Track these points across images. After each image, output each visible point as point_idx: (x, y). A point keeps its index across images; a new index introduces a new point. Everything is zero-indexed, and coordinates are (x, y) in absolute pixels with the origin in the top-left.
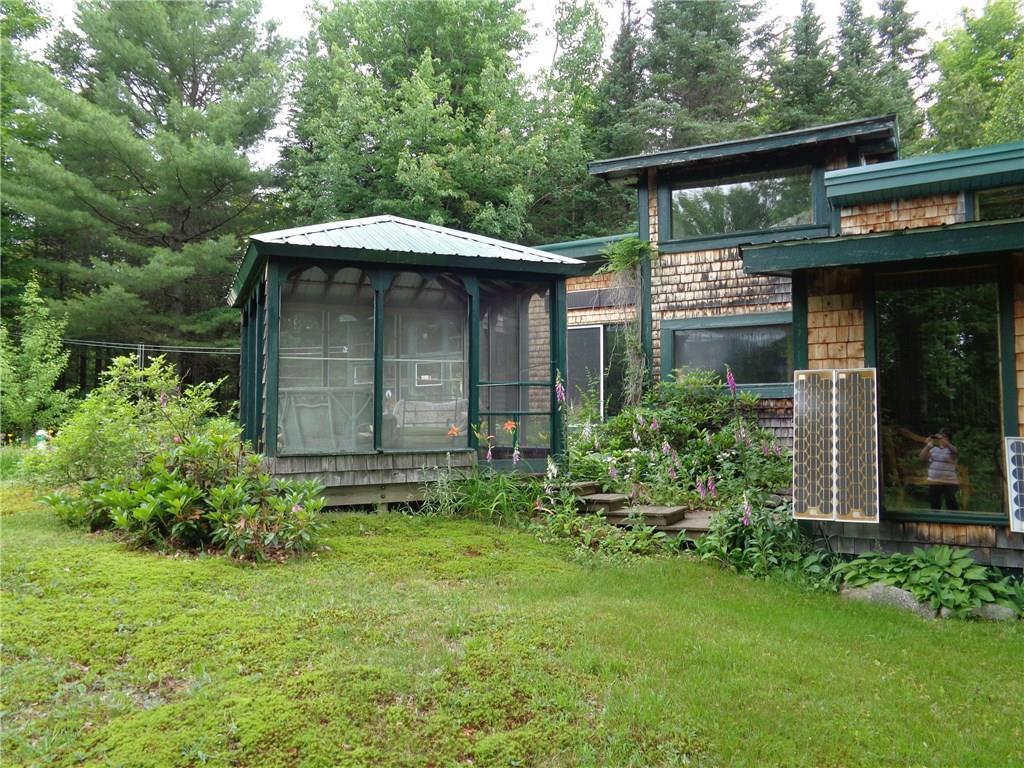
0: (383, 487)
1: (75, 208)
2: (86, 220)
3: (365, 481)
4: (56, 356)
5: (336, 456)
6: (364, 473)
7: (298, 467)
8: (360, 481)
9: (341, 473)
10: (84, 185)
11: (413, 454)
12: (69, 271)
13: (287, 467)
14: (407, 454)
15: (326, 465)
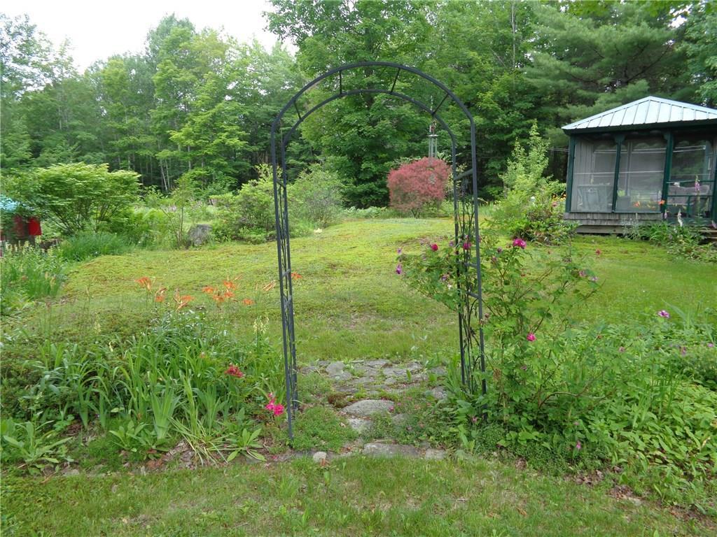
0: (615, 227)
1: (560, 79)
2: (565, 84)
3: (605, 224)
4: (542, 161)
5: (593, 213)
6: (605, 220)
7: (577, 217)
8: (603, 224)
9: (595, 220)
10: (564, 65)
11: (629, 214)
12: (558, 113)
13: (573, 217)
14: (626, 214)
15: (589, 216)
